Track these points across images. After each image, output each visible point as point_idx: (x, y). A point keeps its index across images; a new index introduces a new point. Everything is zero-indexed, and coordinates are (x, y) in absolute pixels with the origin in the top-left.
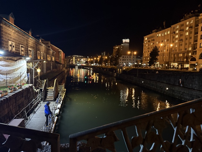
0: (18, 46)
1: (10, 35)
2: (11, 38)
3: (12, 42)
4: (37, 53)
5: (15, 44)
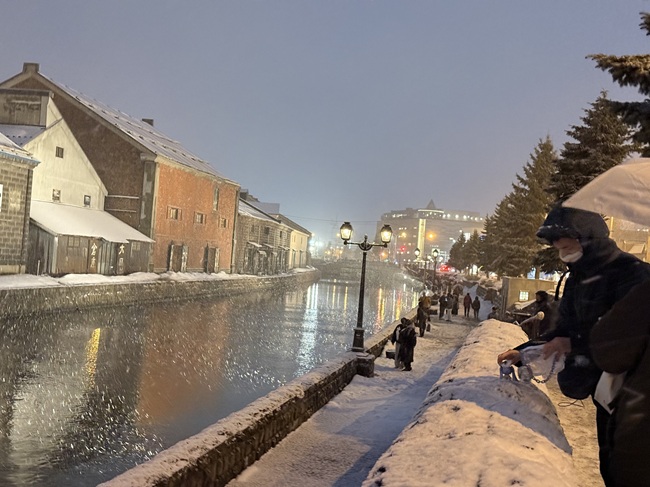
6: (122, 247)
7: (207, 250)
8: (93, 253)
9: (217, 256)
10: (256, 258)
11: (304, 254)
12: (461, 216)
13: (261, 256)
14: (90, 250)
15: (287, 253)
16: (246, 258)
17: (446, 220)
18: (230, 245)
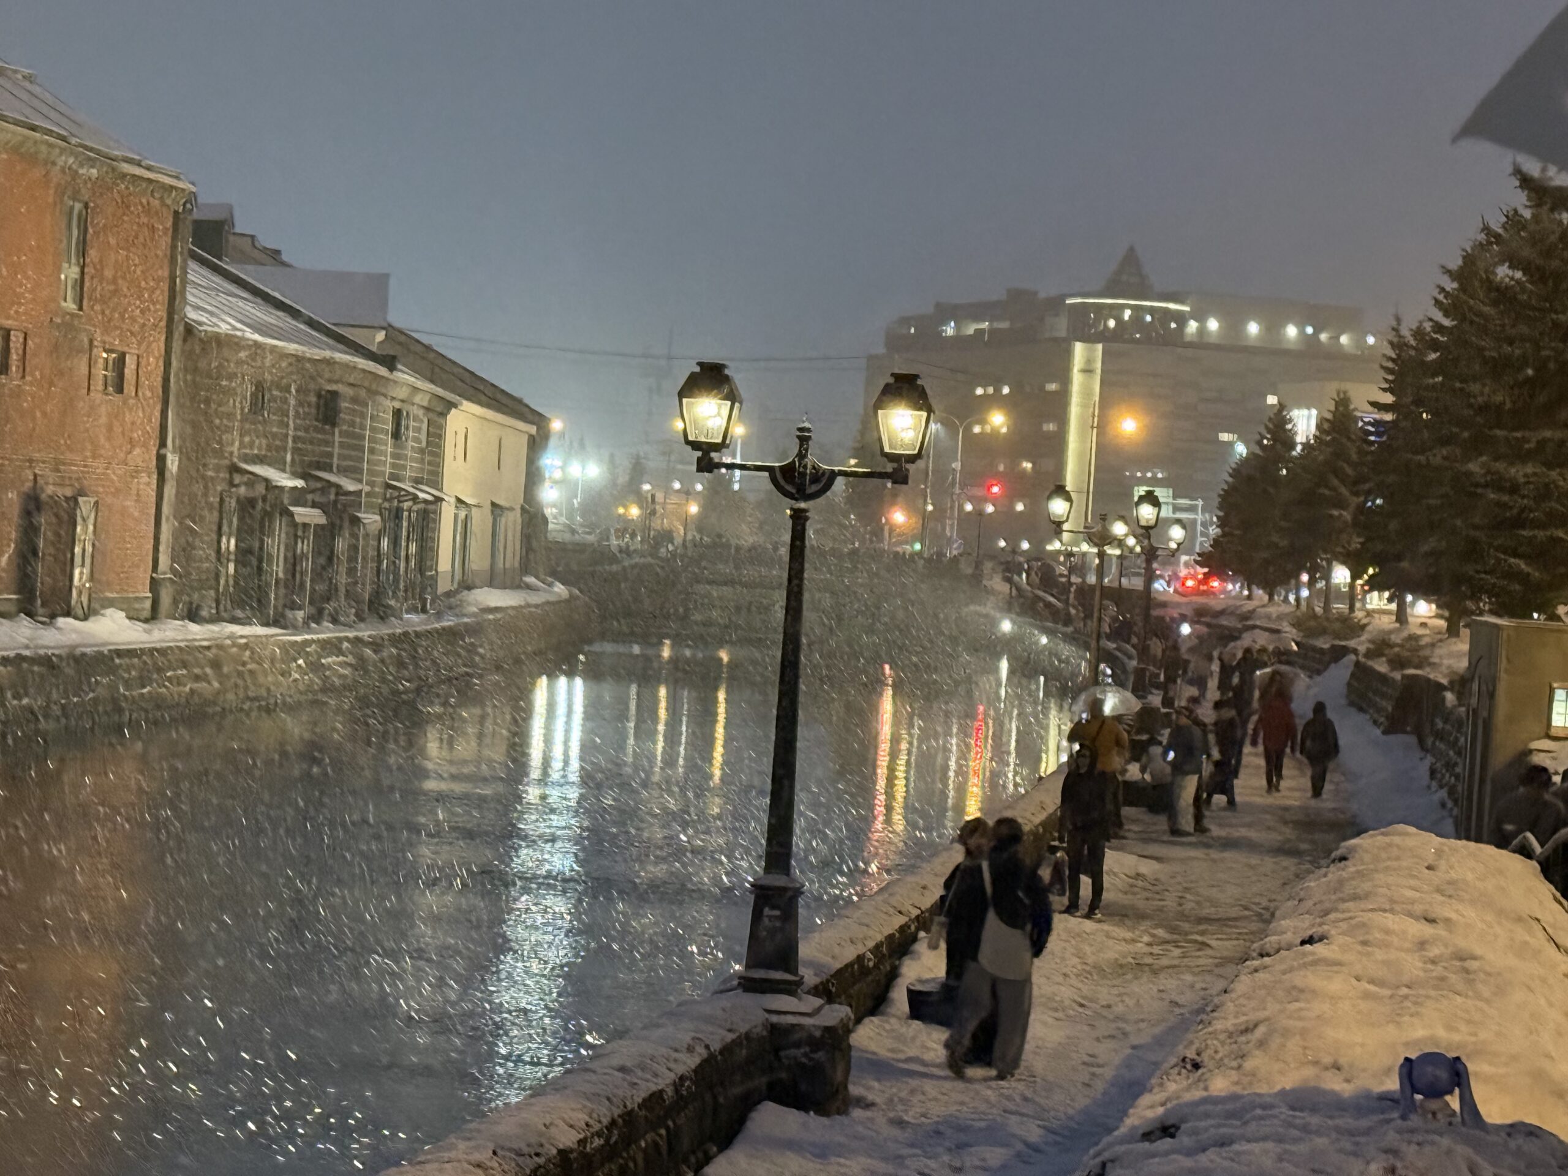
7: (33, 504)
9: (84, 532)
10: (276, 545)
11: (512, 521)
12: (1273, 327)
13: (297, 530)
15: (428, 516)
16: (230, 544)
17: (1202, 343)
18: (147, 484)
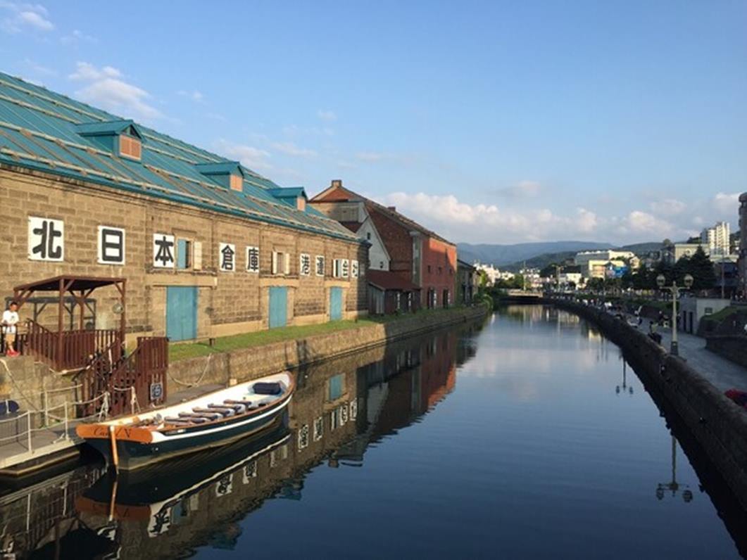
0: (88, 230)
1: (46, 198)
2: (50, 207)
3: (49, 221)
4: (213, 252)
5: (66, 227)
6: (410, 294)
7: (444, 291)
8: (399, 299)
14: (397, 298)
